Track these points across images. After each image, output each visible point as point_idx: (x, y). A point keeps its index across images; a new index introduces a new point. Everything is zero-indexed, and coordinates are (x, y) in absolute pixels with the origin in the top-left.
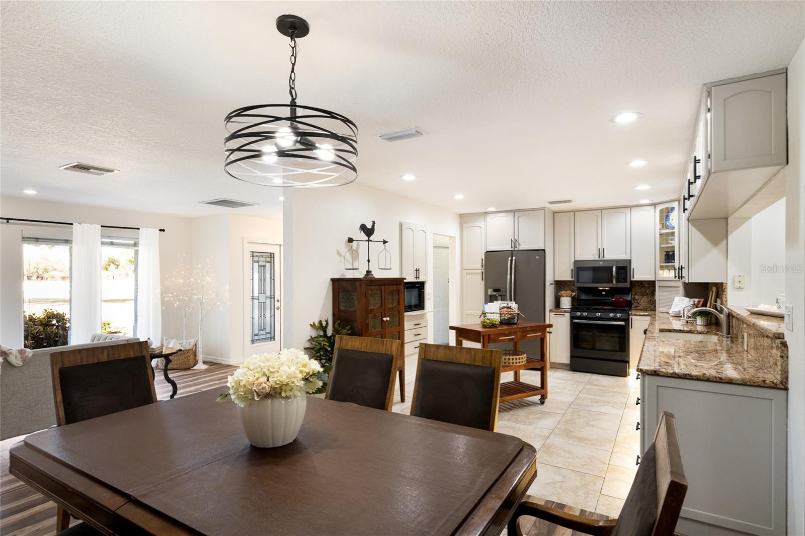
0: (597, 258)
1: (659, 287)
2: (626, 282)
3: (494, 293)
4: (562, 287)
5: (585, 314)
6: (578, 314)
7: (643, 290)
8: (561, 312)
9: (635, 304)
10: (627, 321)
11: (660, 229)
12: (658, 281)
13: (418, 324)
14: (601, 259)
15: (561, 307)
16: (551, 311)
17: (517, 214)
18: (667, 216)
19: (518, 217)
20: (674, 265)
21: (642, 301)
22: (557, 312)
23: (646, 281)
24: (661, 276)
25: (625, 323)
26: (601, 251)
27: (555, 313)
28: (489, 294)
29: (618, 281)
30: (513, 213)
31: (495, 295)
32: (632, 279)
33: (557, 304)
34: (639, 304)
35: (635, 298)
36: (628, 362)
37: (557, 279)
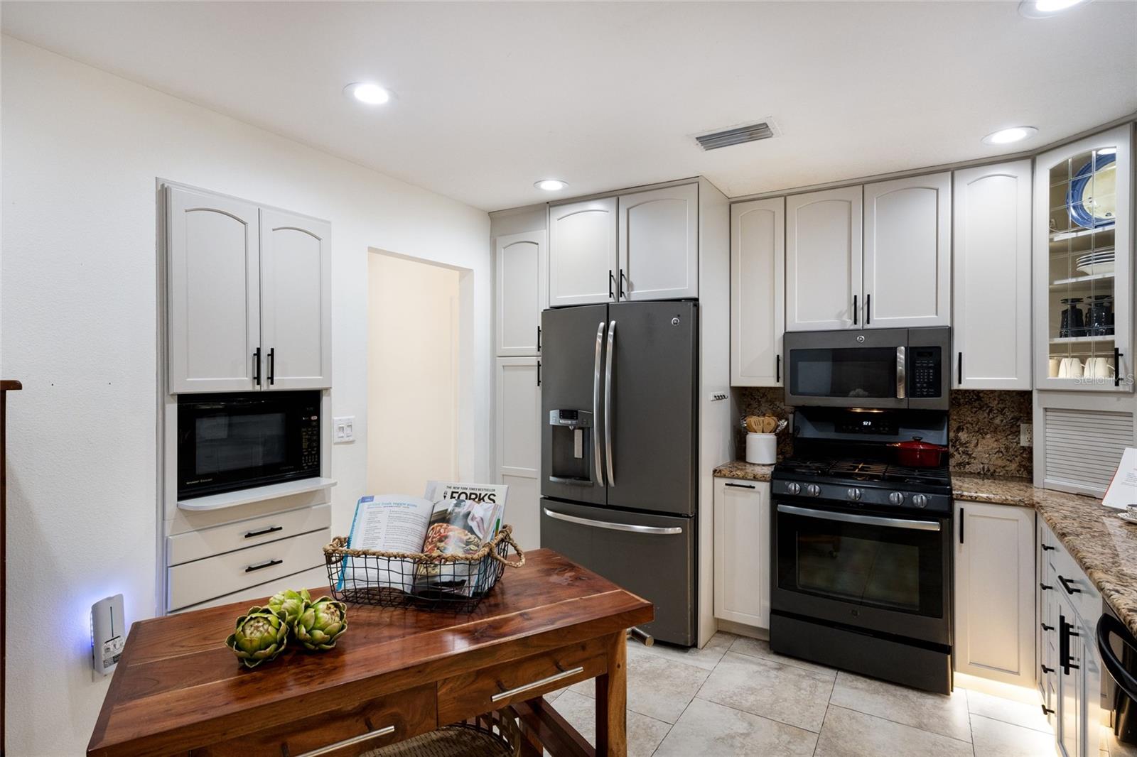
0: (849, 325)
1: (1046, 409)
2: (938, 394)
3: (563, 422)
4: (755, 405)
5: (813, 489)
6: (794, 487)
7: (983, 415)
8: (743, 478)
9: (957, 456)
10: (946, 521)
11: (1051, 232)
12: (1041, 391)
13: (273, 530)
14: (859, 326)
15: (749, 459)
16: (717, 473)
17: (625, 202)
18: (1078, 187)
19: (628, 210)
20: (1113, 342)
21: (979, 448)
22: (733, 477)
23: (992, 392)
24: (1051, 376)
25: (941, 526)
26: (859, 303)
27: (729, 481)
28: (552, 423)
29: (911, 392)
30: (615, 199)
31: (566, 427)
32: (955, 386)
33: (739, 451)
34: (970, 455)
35: (957, 439)
36: (948, 650)
37: (740, 382)
